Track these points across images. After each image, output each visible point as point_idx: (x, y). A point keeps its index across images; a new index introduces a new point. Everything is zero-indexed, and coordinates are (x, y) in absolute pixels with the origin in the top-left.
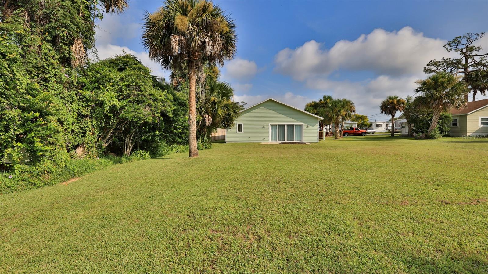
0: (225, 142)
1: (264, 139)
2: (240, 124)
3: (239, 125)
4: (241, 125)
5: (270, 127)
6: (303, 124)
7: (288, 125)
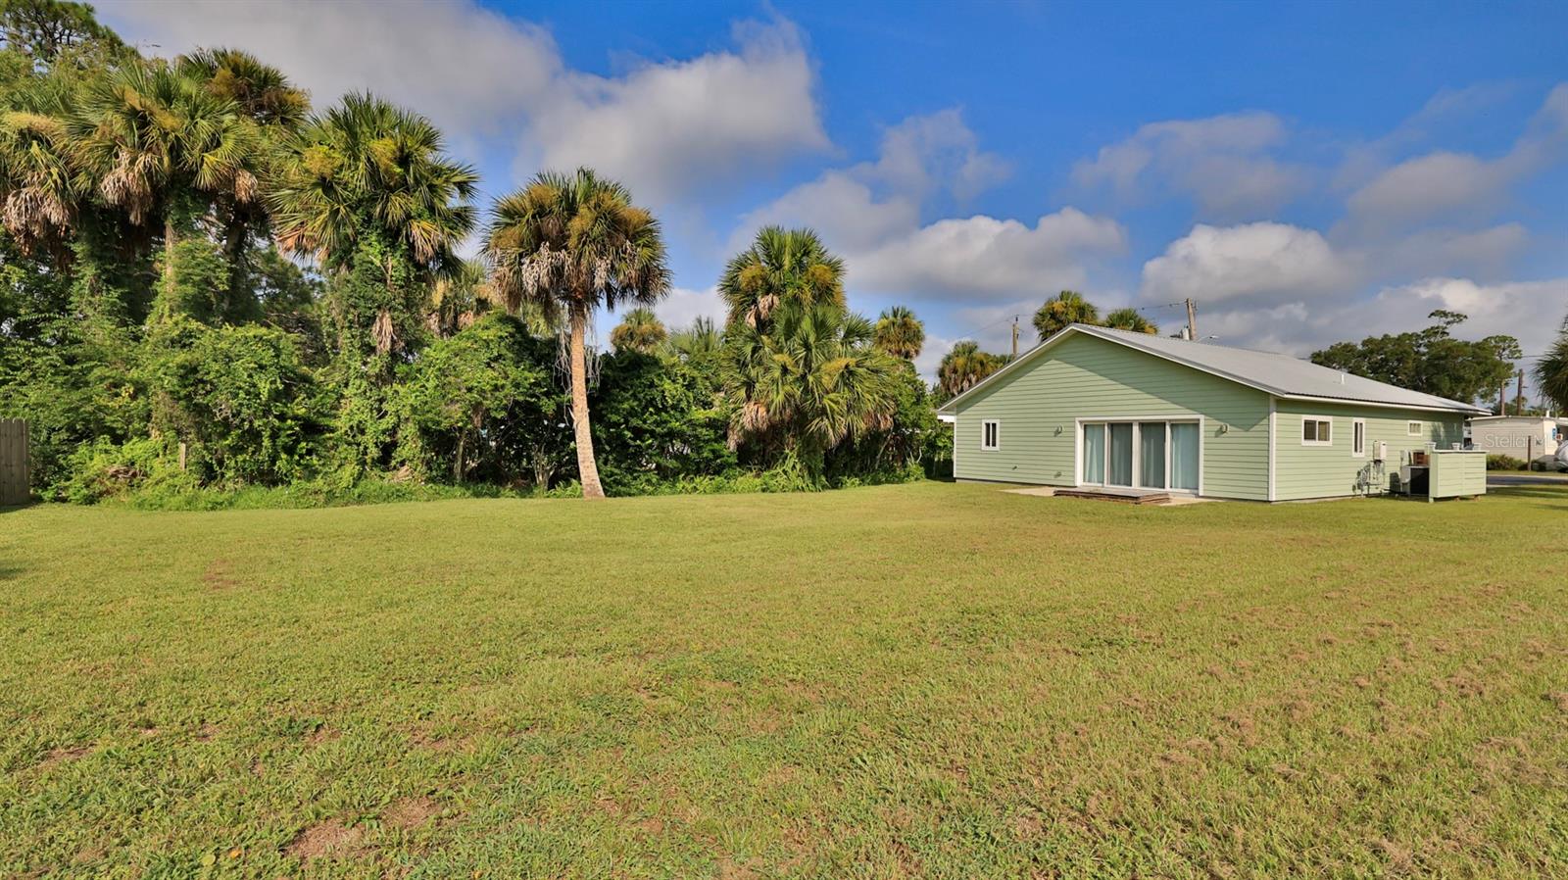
0: (954, 480)
1: (1059, 475)
2: (991, 422)
3: (988, 425)
4: (994, 425)
5: (1080, 432)
6: (1202, 417)
7: (1143, 425)
